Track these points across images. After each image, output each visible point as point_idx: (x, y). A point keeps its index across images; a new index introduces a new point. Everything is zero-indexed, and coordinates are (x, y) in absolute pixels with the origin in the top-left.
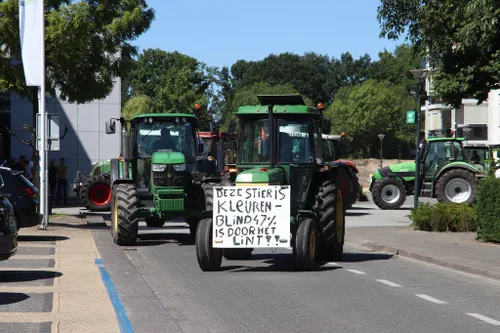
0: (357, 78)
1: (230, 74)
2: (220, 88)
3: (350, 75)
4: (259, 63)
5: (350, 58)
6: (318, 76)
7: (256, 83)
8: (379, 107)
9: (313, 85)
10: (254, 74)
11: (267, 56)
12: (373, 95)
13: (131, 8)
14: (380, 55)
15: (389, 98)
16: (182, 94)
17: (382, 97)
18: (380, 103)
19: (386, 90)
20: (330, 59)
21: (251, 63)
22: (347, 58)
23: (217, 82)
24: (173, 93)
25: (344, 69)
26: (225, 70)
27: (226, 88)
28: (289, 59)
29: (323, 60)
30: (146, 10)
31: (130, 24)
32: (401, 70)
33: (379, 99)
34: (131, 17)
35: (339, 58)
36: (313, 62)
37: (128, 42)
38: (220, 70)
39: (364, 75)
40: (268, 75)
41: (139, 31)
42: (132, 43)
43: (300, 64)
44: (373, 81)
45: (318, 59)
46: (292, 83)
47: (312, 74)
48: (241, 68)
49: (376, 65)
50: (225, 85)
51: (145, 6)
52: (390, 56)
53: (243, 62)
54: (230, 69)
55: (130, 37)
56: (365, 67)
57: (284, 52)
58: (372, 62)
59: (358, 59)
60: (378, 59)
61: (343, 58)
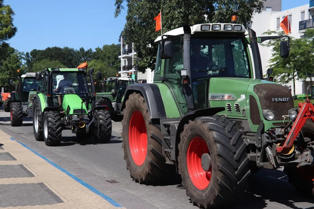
0: (87, 58)
1: (30, 55)
2: (25, 61)
3: (84, 57)
4: (43, 51)
5: (84, 50)
6: (70, 57)
7: (43, 60)
8: (98, 71)
9: (68, 61)
10: (41, 55)
11: (47, 48)
12: (95, 66)
13: (7, 26)
14: (96, 49)
15: (102, 67)
16: (14, 64)
17: (99, 67)
18: (98, 70)
19: (100, 64)
20: (75, 50)
21: (39, 51)
22: (82, 50)
23: (24, 58)
24: (10, 63)
25: (81, 54)
26: (27, 54)
27: (28, 62)
28: (57, 49)
29: (72, 50)
30: (13, 27)
31: (6, 33)
32: (105, 55)
33: (97, 68)
34: (7, 30)
35: (79, 50)
36: (67, 51)
37: (5, 41)
38: (25, 53)
39: (90, 57)
40: (48, 56)
41: (10, 37)
42: (7, 42)
43: (62, 51)
44: (94, 60)
45: (69, 50)
46: (59, 60)
47: (67, 56)
48: (35, 53)
49: (94, 53)
50: (27, 60)
51: (13, 26)
52: (100, 49)
53: (35, 50)
54: (30, 53)
55: (6, 39)
56: (90, 54)
57: (54, 46)
58: (93, 52)
59: (87, 50)
60: (95, 51)
61: (80, 49)
